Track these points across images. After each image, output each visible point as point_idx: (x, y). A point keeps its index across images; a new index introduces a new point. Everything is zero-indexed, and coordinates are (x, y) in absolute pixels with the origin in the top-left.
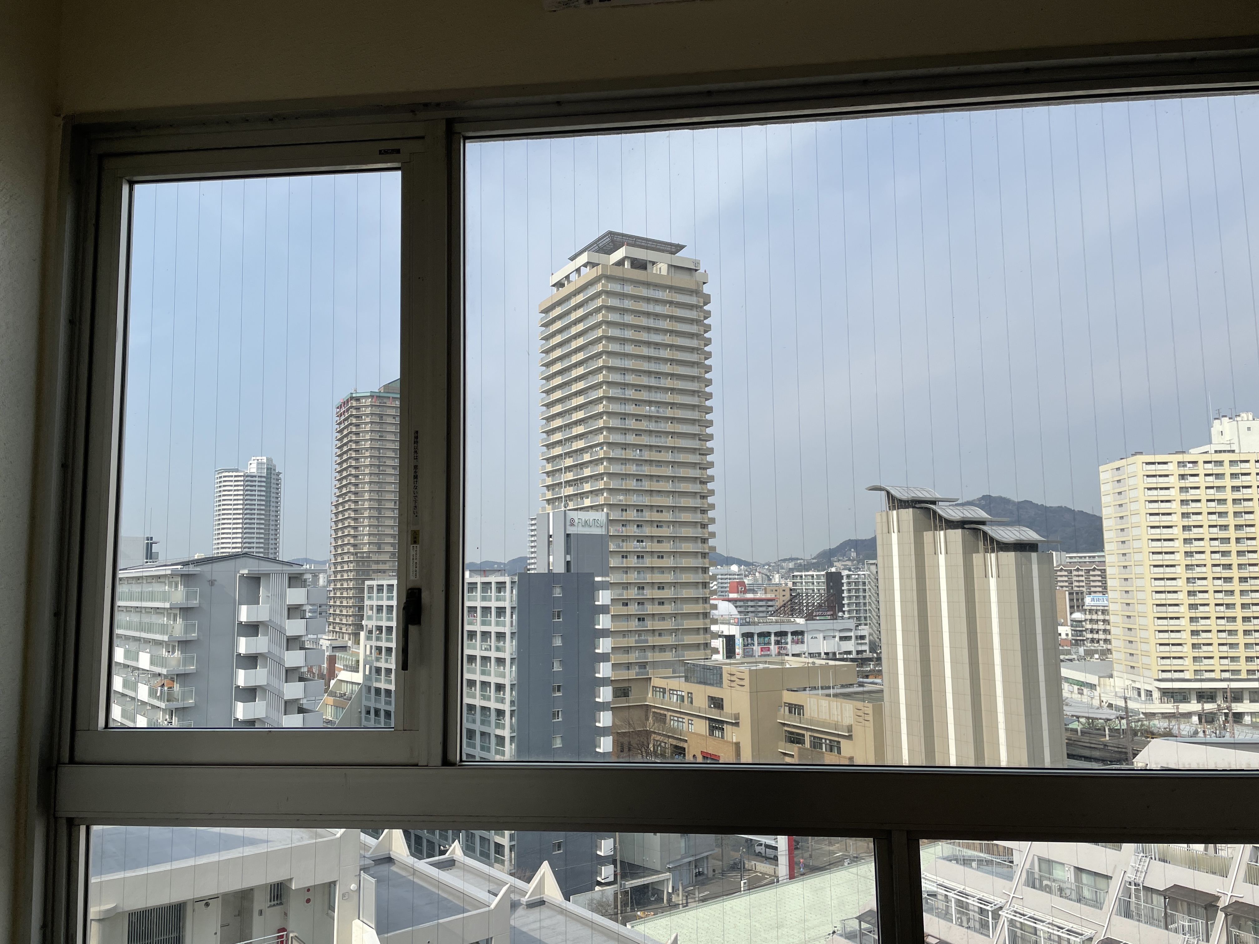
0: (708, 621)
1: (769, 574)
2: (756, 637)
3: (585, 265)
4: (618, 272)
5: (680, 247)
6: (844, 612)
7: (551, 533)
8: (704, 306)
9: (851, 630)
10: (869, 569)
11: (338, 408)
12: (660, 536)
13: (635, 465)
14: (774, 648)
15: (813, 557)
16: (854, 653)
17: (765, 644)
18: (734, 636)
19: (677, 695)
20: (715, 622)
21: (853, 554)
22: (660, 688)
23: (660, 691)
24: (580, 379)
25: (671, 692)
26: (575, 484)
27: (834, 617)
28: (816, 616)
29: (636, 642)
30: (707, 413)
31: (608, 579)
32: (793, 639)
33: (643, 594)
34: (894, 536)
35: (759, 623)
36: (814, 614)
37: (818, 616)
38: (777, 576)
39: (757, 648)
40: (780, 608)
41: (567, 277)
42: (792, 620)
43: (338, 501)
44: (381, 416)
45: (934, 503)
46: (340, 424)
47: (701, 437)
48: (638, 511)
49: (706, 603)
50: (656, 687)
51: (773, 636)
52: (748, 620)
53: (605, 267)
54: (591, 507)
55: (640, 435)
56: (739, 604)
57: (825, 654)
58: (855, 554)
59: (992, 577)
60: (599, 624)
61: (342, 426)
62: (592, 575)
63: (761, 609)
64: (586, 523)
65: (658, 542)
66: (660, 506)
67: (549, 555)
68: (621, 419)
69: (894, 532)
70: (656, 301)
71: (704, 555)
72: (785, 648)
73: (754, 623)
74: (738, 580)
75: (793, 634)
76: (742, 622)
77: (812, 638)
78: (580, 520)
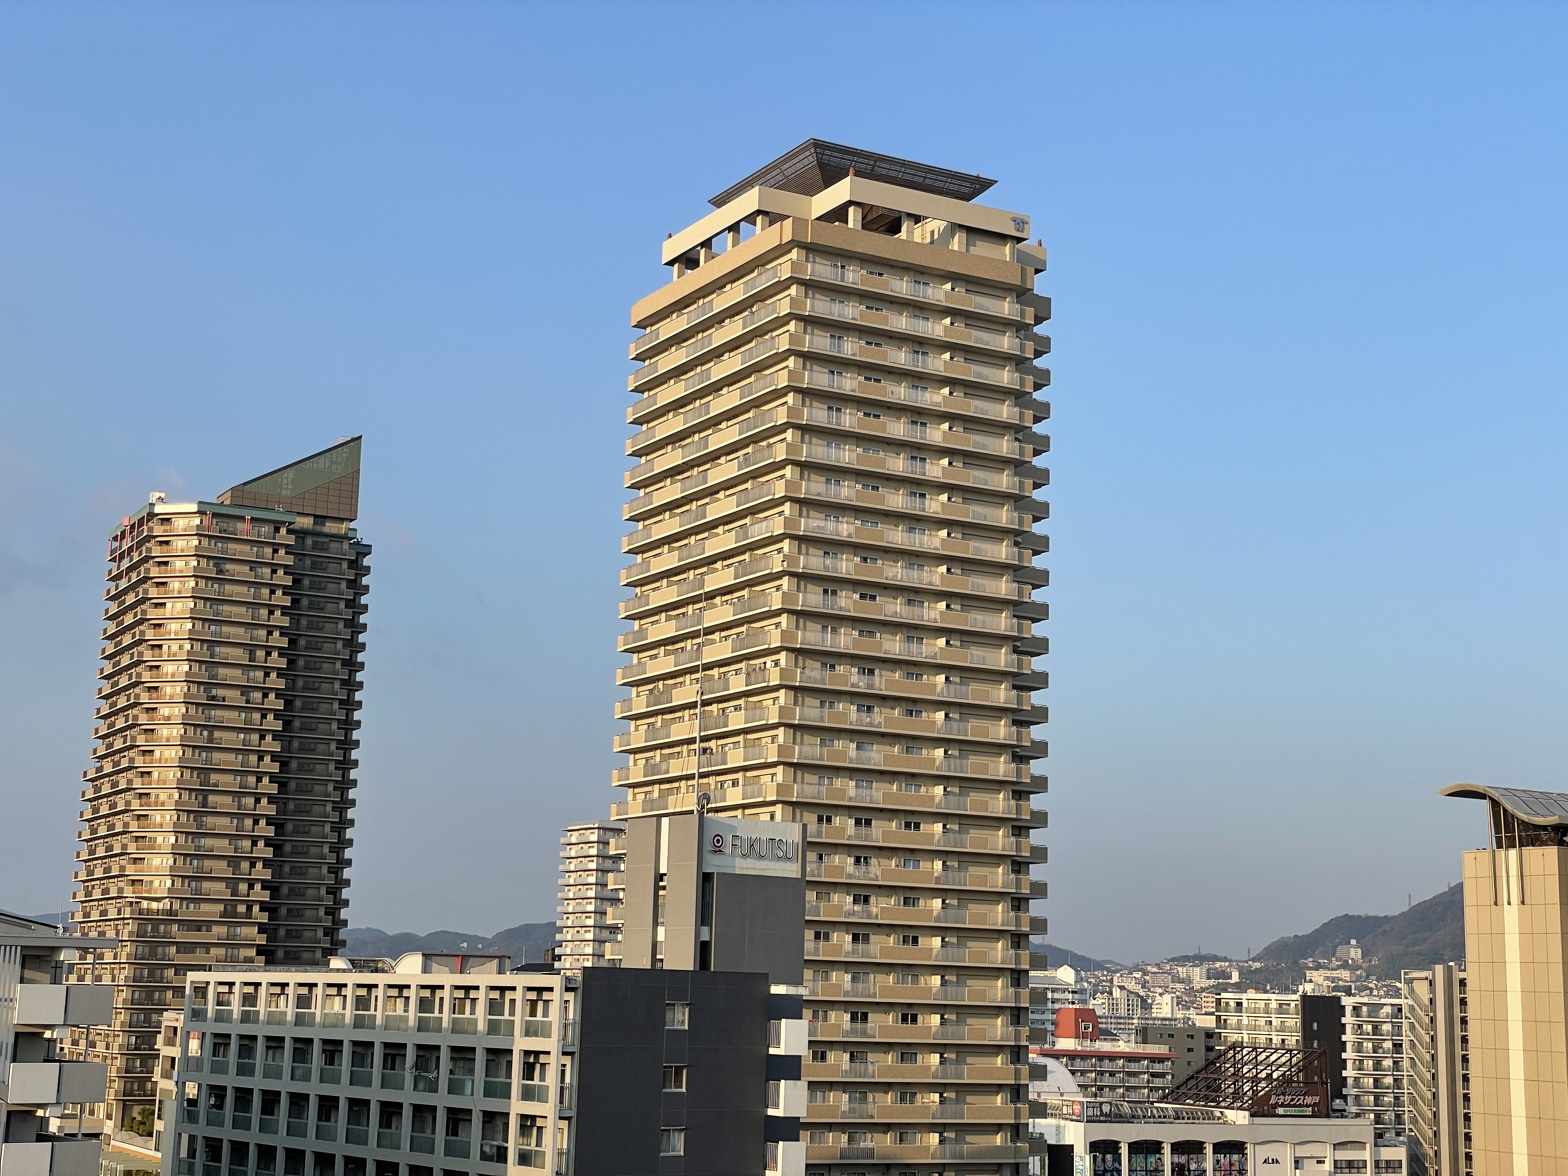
0: (1024, 1107)
1: (1142, 994)
2: (1124, 1151)
3: (750, 219)
4: (832, 236)
5: (983, 184)
6: (1345, 1098)
7: (663, 870)
8: (1035, 325)
9: (1362, 1146)
10: (1412, 991)
11: (115, 539)
12: (912, 888)
13: (854, 708)
15: (1252, 955)
18: (1073, 1145)
20: (1040, 1110)
21: (1355, 954)
24: (725, 489)
27: (1321, 1111)
28: (1276, 1106)
30: (1035, 587)
31: (800, 990)
32: (1218, 1161)
33: (864, 1033)
34: (1511, 917)
35: (1133, 1117)
36: (1273, 1101)
37: (1283, 1105)
38: (1167, 998)
40: (1185, 1080)
41: (707, 244)
42: (1217, 1113)
43: (99, 769)
44: (219, 561)
46: (118, 578)
47: (1018, 644)
48: (858, 822)
49: (1018, 1061)
51: (1167, 1150)
52: (1106, 1109)
53: (800, 223)
54: (744, 807)
55: (871, 634)
56: (1079, 1064)
58: (1360, 951)
60: (777, 1106)
61: (123, 584)
62: (765, 979)
63: (1133, 1082)
64: (753, 848)
65: (906, 901)
66: (913, 813)
67: (656, 924)
68: (826, 591)
69: (1509, 903)
70: (922, 309)
71: (1018, 940)
73: (1121, 1116)
74: (1078, 1007)
75: (1220, 1148)
76: (1090, 1113)
77: (1265, 1162)
78: (738, 842)
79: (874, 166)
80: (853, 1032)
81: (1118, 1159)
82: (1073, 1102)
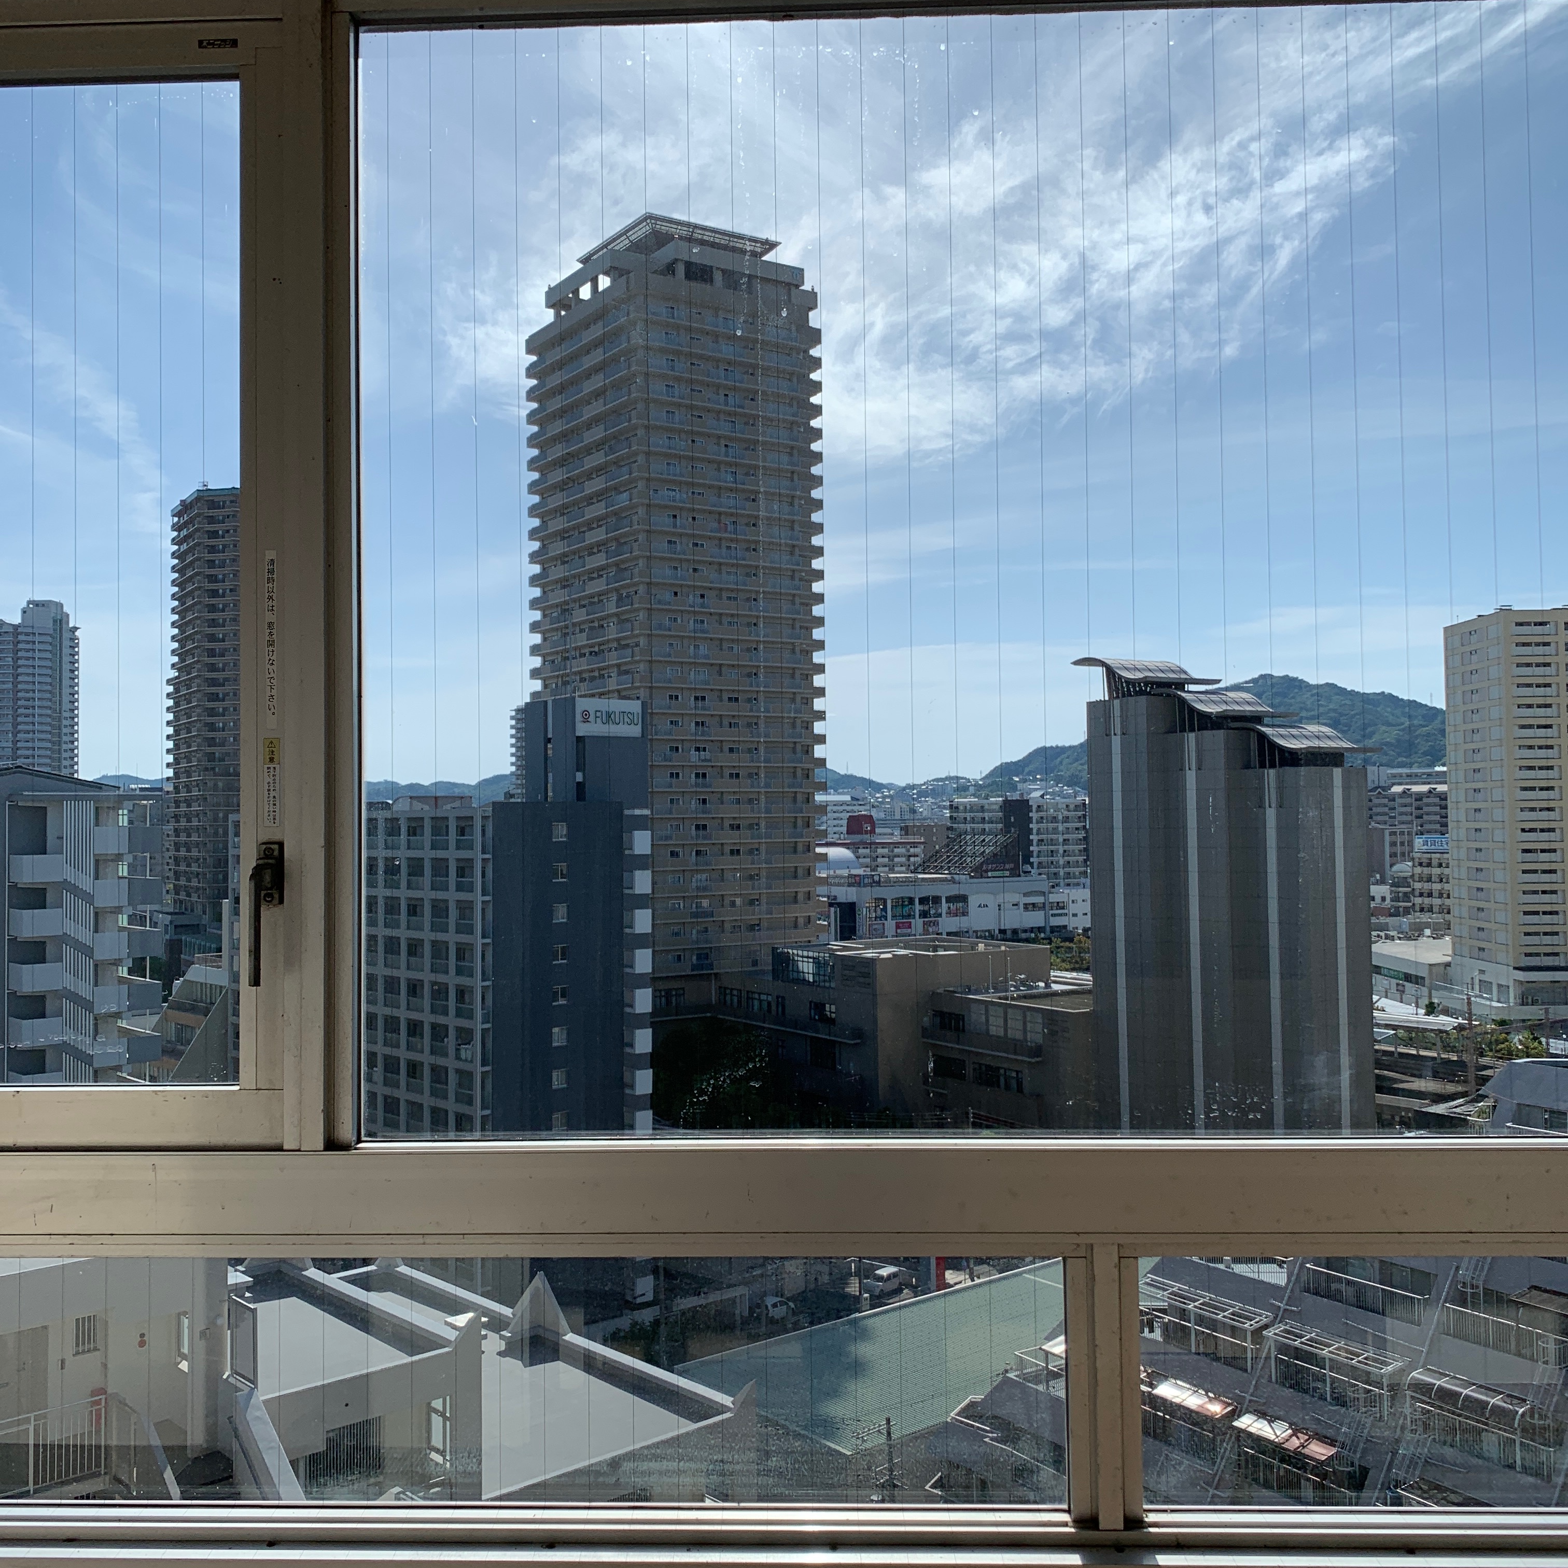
2: (889, 906)
4: (663, 285)
5: (771, 245)
6: (1032, 864)
7: (550, 736)
8: (810, 348)
9: (1043, 894)
11: (175, 516)
12: (734, 741)
14: (917, 923)
15: (983, 775)
16: (1048, 929)
17: (903, 917)
18: (854, 904)
19: (760, 1001)
20: (823, 881)
22: (732, 989)
23: (732, 995)
24: (597, 471)
25: (750, 995)
26: (591, 653)
27: (1015, 873)
28: (987, 871)
29: (695, 915)
30: (813, 534)
31: (646, 812)
32: (949, 908)
34: (1116, 741)
35: (895, 883)
36: (984, 868)
37: (991, 871)
39: (890, 924)
40: (931, 857)
42: (949, 877)
45: (1180, 685)
46: (179, 543)
47: (803, 574)
48: (696, 698)
49: (808, 851)
50: (725, 988)
51: (917, 901)
52: (877, 878)
53: (639, 276)
54: (618, 691)
56: (862, 851)
57: (1003, 932)
59: (1270, 807)
60: (633, 888)
62: (622, 806)
63: (896, 860)
64: (609, 717)
65: (731, 750)
66: (733, 691)
68: (670, 542)
69: (1115, 734)
71: (807, 772)
72: (936, 924)
75: (949, 899)
76: (866, 881)
77: (980, 906)
78: (599, 714)
79: (693, 232)
80: (698, 837)
81: (885, 909)
82: (855, 876)
